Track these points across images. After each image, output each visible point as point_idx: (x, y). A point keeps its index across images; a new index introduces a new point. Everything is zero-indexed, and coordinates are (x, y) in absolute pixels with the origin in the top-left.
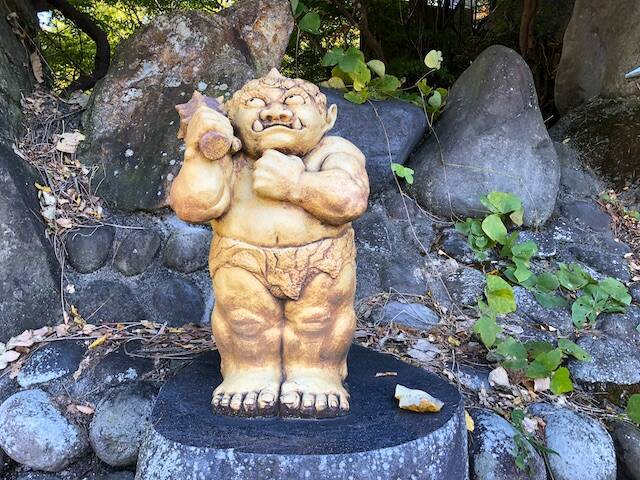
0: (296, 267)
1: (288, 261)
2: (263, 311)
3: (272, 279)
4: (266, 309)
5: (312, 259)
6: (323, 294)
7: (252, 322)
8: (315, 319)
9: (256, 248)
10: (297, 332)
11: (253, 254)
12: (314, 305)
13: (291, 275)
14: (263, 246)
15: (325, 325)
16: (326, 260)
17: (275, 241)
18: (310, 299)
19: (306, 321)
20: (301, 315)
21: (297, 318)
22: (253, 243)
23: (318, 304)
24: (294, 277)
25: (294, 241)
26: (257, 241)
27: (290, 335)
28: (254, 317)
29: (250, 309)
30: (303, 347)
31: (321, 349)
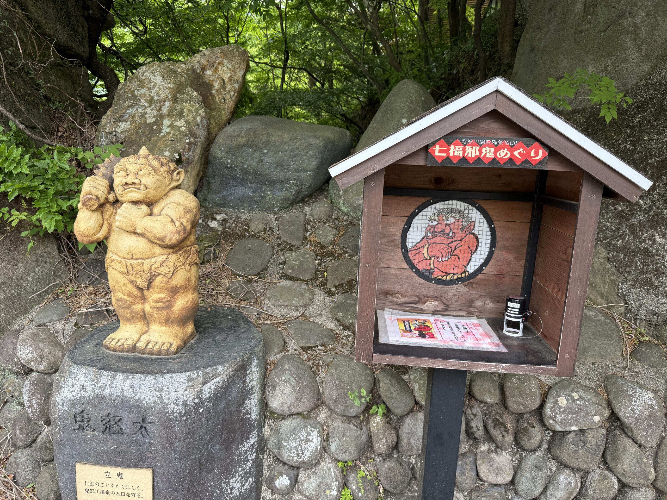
0: (143, 271)
1: (138, 268)
2: (130, 294)
3: (131, 277)
4: (131, 293)
5: (153, 267)
6: (163, 286)
7: (124, 300)
8: (160, 300)
9: (120, 259)
10: (152, 307)
11: (120, 262)
12: (158, 293)
13: (141, 276)
14: (125, 258)
15: (167, 304)
16: (162, 268)
17: (131, 256)
18: (155, 289)
19: (155, 301)
20: (152, 298)
21: (150, 299)
22: (120, 257)
23: (161, 292)
24: (143, 277)
25: (141, 256)
26: (122, 255)
27: (148, 309)
28: (125, 297)
29: (122, 293)
30: (155, 315)
31: (166, 317)
